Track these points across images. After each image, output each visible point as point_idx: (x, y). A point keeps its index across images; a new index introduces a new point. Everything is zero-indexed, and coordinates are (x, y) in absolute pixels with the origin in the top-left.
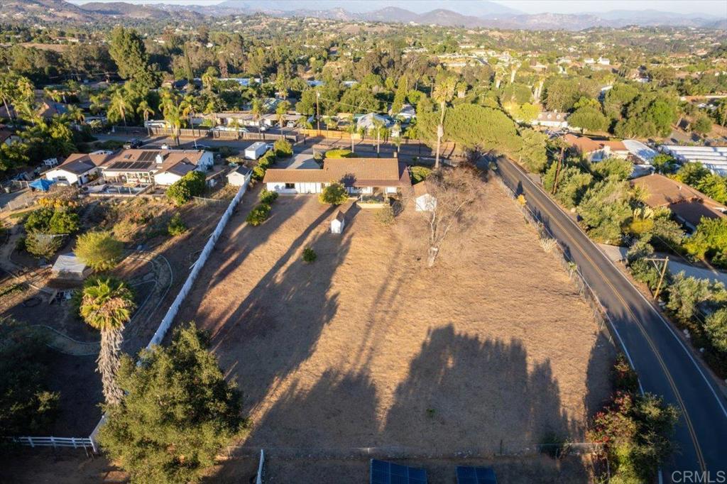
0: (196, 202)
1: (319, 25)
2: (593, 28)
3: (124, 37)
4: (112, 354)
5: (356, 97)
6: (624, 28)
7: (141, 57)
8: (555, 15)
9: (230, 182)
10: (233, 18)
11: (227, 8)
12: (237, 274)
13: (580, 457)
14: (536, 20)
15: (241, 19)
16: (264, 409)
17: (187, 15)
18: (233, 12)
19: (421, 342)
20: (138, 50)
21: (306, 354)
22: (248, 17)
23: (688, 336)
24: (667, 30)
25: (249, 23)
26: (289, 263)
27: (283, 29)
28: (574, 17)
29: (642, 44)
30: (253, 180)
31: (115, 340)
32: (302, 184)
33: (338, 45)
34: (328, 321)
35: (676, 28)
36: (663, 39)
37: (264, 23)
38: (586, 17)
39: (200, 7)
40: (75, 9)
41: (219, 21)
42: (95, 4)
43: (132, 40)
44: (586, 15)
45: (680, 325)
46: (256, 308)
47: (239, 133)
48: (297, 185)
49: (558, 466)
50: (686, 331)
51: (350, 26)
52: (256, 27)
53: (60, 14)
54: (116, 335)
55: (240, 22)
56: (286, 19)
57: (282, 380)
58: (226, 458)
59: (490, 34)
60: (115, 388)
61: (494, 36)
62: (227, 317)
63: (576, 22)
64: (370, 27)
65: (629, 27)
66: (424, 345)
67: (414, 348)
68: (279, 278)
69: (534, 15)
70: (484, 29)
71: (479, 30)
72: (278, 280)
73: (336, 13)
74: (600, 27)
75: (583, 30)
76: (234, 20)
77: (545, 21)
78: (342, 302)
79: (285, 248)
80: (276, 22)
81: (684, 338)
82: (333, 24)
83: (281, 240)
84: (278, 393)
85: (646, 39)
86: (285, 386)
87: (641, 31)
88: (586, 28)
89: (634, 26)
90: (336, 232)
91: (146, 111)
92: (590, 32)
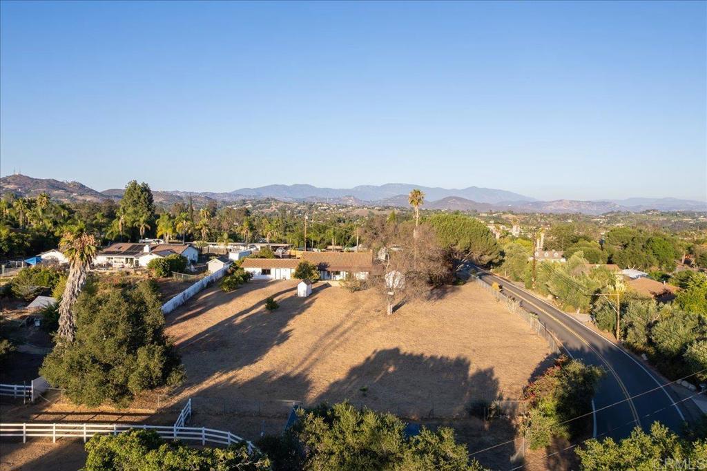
0: (174, 277)
1: (328, 209)
2: (612, 212)
3: (135, 189)
4: (73, 293)
5: (346, 232)
6: (643, 212)
7: (148, 206)
8: (571, 202)
9: (209, 269)
10: (244, 202)
11: (239, 195)
12: (200, 318)
13: (510, 421)
14: (552, 207)
15: (251, 203)
16: (200, 388)
17: (198, 200)
18: (243, 198)
19: (367, 356)
20: (146, 200)
21: (251, 361)
22: (259, 202)
23: (645, 358)
24: (692, 215)
25: (259, 207)
26: (251, 313)
27: (292, 211)
28: (592, 203)
29: (665, 225)
30: (231, 268)
31: (79, 279)
32: (278, 270)
33: (344, 222)
34: (278, 344)
35: (700, 214)
36: (687, 222)
37: (274, 207)
38: (604, 203)
39: (213, 194)
40: (96, 194)
41: (229, 205)
42: (115, 190)
43: (142, 192)
44: (604, 202)
45: (638, 352)
46: (211, 336)
47: (227, 249)
48: (273, 271)
49: (486, 426)
50: (643, 355)
51: (359, 209)
52: (265, 210)
53: (81, 198)
54: (81, 274)
55: (250, 206)
56: (296, 204)
57: (224, 373)
58: (153, 412)
59: (504, 217)
60: (68, 331)
61: (507, 218)
62: (183, 340)
63: (595, 208)
64: (379, 210)
65: (648, 211)
66: (368, 359)
67: (358, 359)
68: (239, 320)
69: (550, 202)
70: (497, 212)
71: (491, 213)
72: (236, 322)
73: (346, 201)
74: (619, 212)
75: (603, 215)
76: (245, 204)
77: (562, 207)
78: (295, 334)
79: (250, 306)
80: (286, 206)
81: (641, 361)
82: (343, 208)
83: (249, 301)
84: (217, 380)
85: (669, 221)
86: (225, 377)
87: (662, 215)
88: (605, 212)
89: (654, 210)
90: (302, 296)
91: (142, 226)
92: (608, 215)
